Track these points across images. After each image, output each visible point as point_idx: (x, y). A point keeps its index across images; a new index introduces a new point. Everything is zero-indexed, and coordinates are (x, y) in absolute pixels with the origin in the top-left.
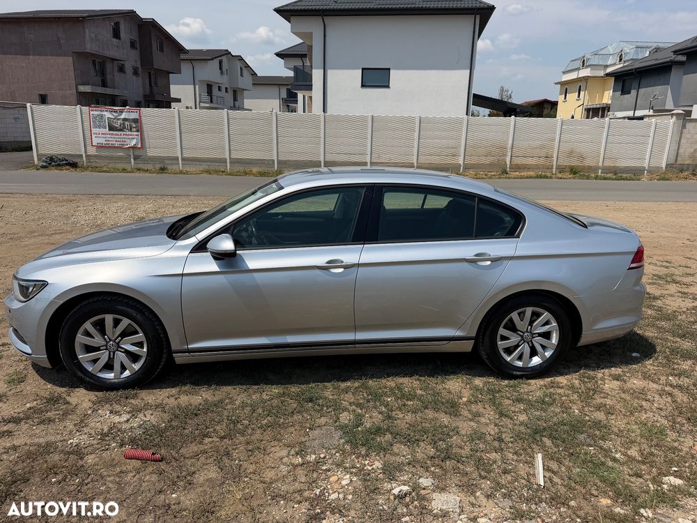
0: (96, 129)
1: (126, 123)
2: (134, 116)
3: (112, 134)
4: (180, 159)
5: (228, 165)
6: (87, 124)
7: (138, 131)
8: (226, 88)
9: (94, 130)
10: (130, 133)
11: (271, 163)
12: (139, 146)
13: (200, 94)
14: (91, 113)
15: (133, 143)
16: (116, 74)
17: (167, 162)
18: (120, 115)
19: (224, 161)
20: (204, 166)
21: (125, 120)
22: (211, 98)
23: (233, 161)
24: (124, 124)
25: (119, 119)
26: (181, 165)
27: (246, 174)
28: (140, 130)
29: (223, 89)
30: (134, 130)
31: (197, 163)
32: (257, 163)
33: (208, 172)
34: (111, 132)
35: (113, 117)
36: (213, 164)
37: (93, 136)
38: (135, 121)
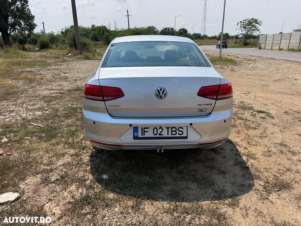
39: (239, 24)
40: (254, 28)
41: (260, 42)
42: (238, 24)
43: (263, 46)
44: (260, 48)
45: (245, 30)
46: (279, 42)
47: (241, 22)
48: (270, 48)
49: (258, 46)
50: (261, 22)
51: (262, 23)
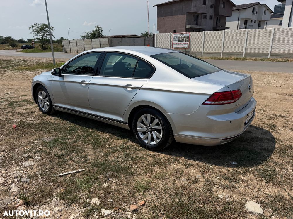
0: (175, 42)
1: (185, 39)
2: (188, 35)
3: (179, 43)
4: (202, 53)
5: (222, 55)
6: (172, 40)
7: (188, 42)
8: (255, 21)
9: (174, 42)
10: (185, 42)
11: (241, 54)
12: (188, 48)
13: (240, 25)
14: (174, 35)
15: (186, 46)
16: (202, 19)
17: (197, 54)
18: (183, 36)
19: (220, 53)
20: (211, 56)
21: (184, 37)
22: (246, 26)
23: (224, 53)
24: (184, 39)
25: (182, 37)
26: (202, 55)
27: (228, 59)
28: (189, 41)
29: (253, 21)
30: (187, 41)
31: (209, 54)
32: (235, 54)
33: (212, 58)
34: (179, 42)
35: (181, 37)
36: (215, 55)
37: (173, 44)
38: (188, 37)
39: (32, 29)
40: (48, 33)
41: (65, 47)
42: (30, 28)
43: (68, 50)
44: (66, 52)
45: (39, 34)
46: (83, 47)
47: (33, 27)
48: (76, 52)
49: (63, 50)
50: (52, 27)
51: (54, 28)
